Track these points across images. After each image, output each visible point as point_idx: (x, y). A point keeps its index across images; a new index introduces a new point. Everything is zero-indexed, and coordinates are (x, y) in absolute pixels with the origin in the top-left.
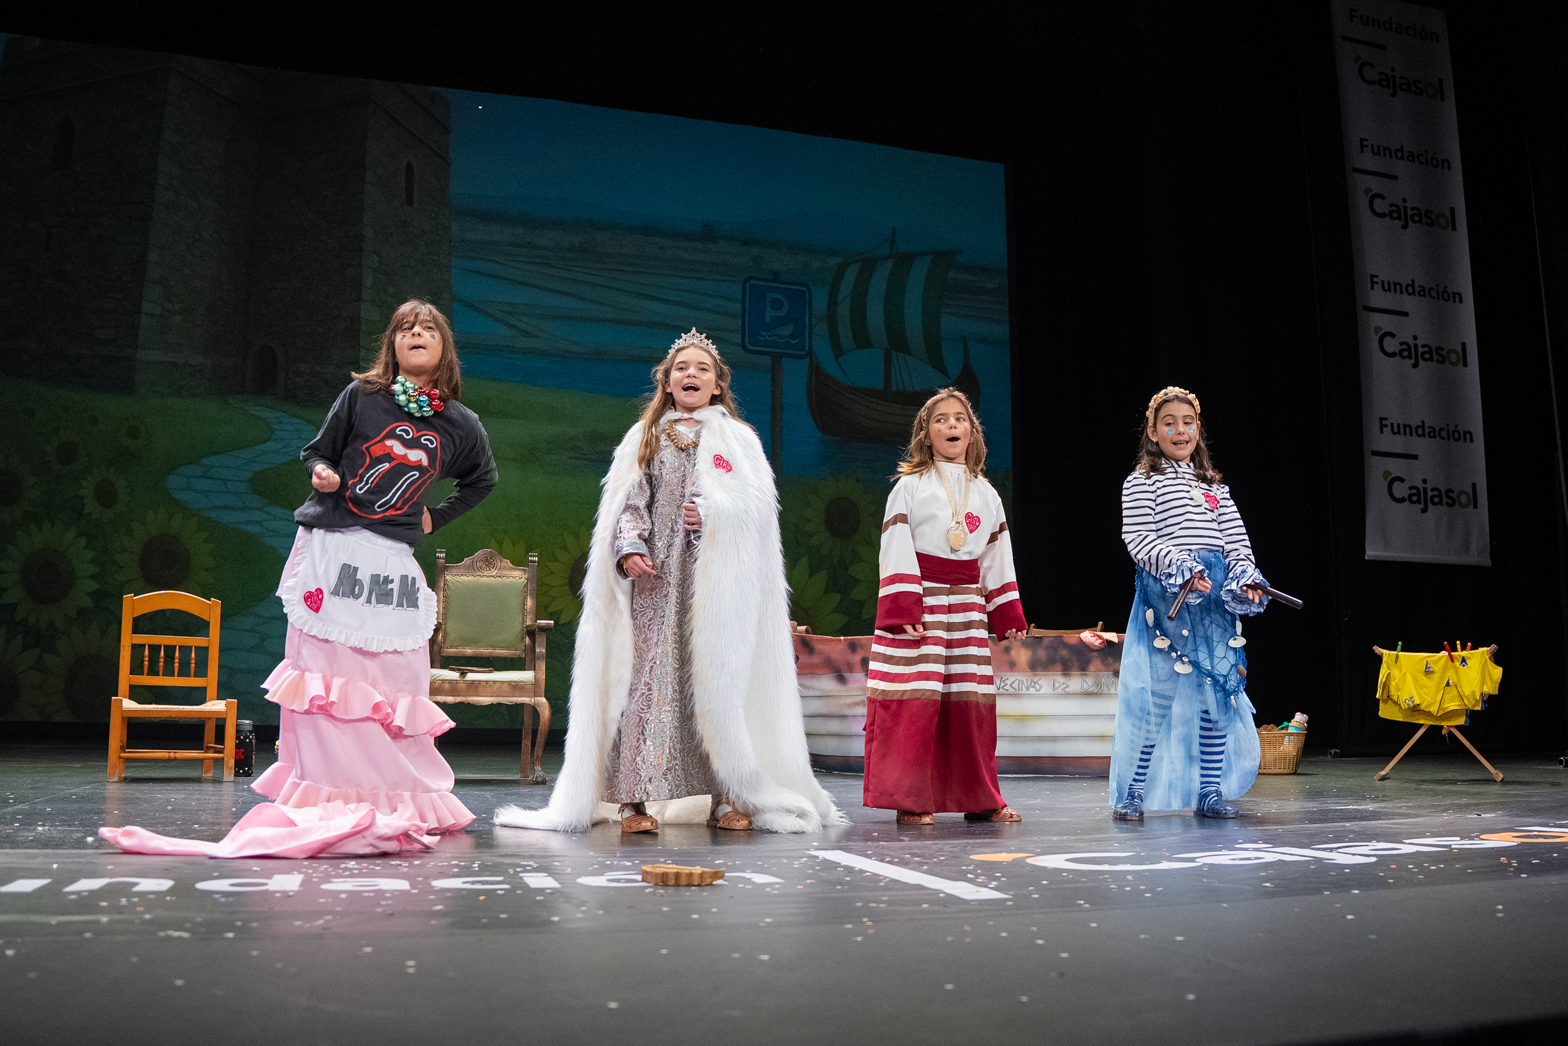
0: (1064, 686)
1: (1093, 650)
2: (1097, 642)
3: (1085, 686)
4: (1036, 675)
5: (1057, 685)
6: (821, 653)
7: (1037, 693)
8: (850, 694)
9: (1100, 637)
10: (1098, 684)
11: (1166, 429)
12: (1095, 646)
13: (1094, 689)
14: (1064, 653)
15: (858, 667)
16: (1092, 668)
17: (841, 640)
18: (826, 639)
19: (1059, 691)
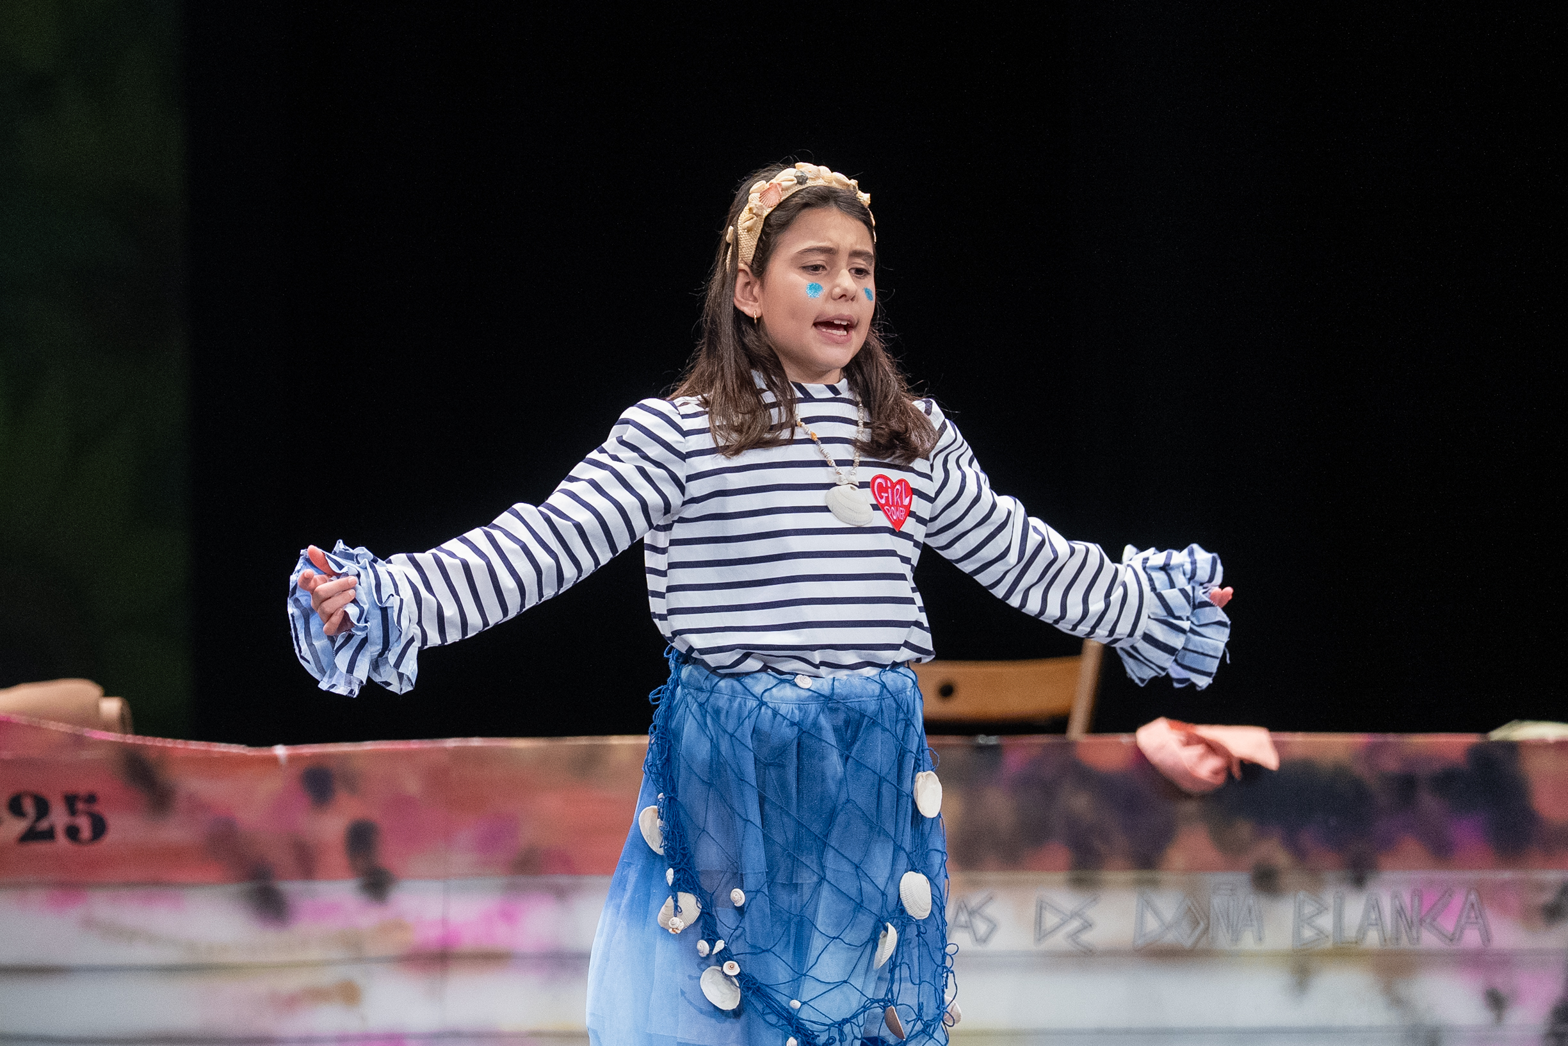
0: (1075, 924)
1: (1187, 796)
2: (1206, 768)
3: (1152, 924)
4: (975, 885)
5: (1050, 920)
6: (197, 806)
7: (979, 948)
8: (299, 956)
9: (1213, 748)
10: (1198, 916)
11: (802, 280)
12: (1195, 780)
13: (1181, 936)
14: (1080, 803)
15: (337, 857)
16: (1177, 856)
17: (274, 760)
18: (226, 759)
19: (1059, 941)
